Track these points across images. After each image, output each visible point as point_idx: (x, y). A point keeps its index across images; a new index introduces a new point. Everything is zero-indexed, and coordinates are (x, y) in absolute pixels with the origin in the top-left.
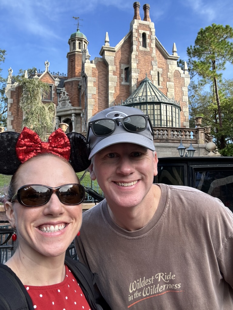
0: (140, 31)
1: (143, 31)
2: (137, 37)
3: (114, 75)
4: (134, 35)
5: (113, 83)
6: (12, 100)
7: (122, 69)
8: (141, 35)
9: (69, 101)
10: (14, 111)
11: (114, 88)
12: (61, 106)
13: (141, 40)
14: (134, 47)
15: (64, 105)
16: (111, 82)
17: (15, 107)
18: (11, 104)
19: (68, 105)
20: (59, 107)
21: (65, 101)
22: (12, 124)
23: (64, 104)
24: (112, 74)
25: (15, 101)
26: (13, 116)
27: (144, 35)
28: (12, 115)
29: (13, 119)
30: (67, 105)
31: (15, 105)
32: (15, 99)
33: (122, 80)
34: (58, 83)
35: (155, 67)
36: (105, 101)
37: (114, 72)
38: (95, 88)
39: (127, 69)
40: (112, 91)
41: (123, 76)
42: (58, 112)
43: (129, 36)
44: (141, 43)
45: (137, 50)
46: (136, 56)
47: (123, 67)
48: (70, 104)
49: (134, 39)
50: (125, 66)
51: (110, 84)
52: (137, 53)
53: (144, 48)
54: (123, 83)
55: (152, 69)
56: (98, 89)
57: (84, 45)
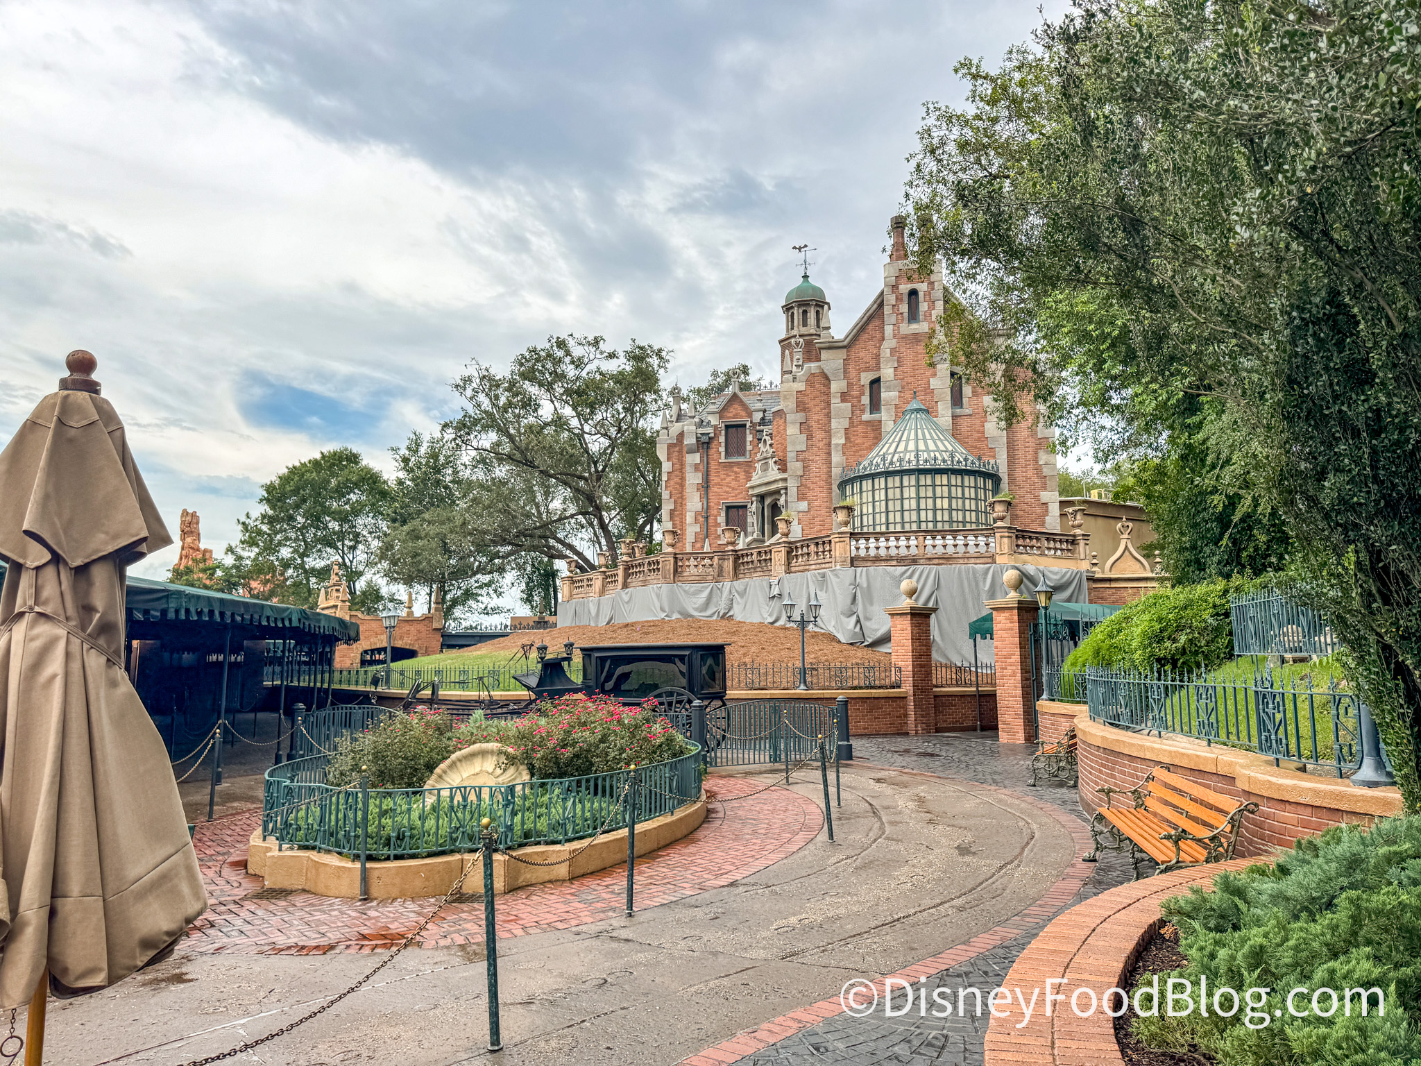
0: (901, 287)
1: (910, 286)
2: (893, 305)
3: (843, 401)
4: (888, 300)
5: (842, 420)
6: (671, 463)
7: (862, 384)
8: (906, 298)
9: (774, 460)
10: (676, 489)
11: (843, 432)
12: (760, 472)
13: (904, 308)
14: (889, 330)
15: (765, 471)
16: (837, 420)
17: (677, 479)
18: (668, 473)
19: (773, 470)
20: (757, 474)
21: (767, 461)
22: (671, 519)
23: (764, 468)
24: (839, 400)
25: (677, 466)
26: (673, 500)
27: (913, 293)
28: (671, 498)
29: (673, 507)
30: (770, 469)
31: (676, 476)
32: (675, 461)
33: (863, 411)
34: (760, 415)
35: (944, 369)
36: (829, 462)
37: (843, 394)
38: (804, 437)
39: (876, 382)
40: (838, 440)
41: (866, 400)
42: (753, 487)
43: (880, 303)
44: (906, 315)
45: (895, 336)
46: (893, 350)
47: (866, 378)
48: (776, 468)
49: (887, 310)
50: (872, 376)
51: (834, 424)
52: (893, 343)
53: (915, 328)
54: (867, 416)
55: (934, 375)
56: (810, 437)
57: (818, 312)
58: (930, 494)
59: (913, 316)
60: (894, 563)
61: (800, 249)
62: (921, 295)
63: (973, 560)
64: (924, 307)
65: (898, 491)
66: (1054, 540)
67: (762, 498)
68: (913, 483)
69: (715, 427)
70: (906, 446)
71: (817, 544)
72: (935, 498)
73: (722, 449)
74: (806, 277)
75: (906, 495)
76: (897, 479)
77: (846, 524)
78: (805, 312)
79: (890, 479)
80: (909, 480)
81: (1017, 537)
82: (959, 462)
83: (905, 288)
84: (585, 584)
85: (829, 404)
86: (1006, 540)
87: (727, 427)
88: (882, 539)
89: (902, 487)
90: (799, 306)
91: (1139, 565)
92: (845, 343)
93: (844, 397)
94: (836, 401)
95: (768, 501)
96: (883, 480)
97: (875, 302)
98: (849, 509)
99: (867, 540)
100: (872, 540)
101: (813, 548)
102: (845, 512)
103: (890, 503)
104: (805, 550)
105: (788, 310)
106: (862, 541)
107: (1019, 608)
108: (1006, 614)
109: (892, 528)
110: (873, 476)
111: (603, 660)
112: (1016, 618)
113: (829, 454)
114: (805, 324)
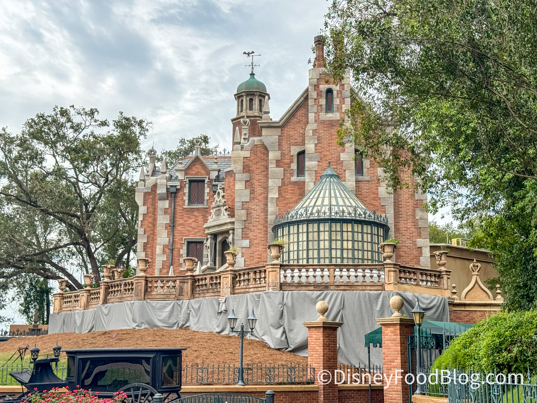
0: (321, 86)
1: (327, 86)
2: (315, 99)
3: (278, 166)
4: (311, 95)
5: (276, 180)
6: (146, 207)
7: (292, 154)
8: (324, 95)
9: (225, 207)
10: (149, 227)
11: (277, 189)
12: (214, 216)
13: (323, 101)
14: (311, 116)
15: (218, 215)
16: (273, 180)
17: (150, 220)
18: (144, 214)
19: (224, 215)
20: (212, 218)
21: (219, 208)
22: (145, 250)
23: (218, 213)
24: (275, 165)
25: (151, 210)
26: (146, 235)
27: (329, 91)
28: (145, 233)
29: (146, 241)
30: (222, 215)
31: (150, 217)
32: (150, 206)
33: (292, 175)
34: (216, 173)
35: (350, 147)
36: (265, 211)
37: (278, 161)
38: (248, 191)
39: (302, 154)
40: (273, 194)
41: (294, 166)
42: (208, 228)
43: (306, 97)
44: (324, 107)
45: (316, 121)
46: (314, 131)
47: (295, 150)
48: (226, 213)
49: (311, 102)
50: (299, 149)
51: (271, 183)
52: (315, 126)
53: (330, 116)
54: (294, 178)
55: (343, 151)
56: (252, 192)
57: (260, 101)
58: (339, 238)
59: (329, 108)
60: (312, 288)
61: (249, 54)
62: (335, 93)
63: (369, 288)
64: (337, 101)
65: (316, 234)
66: (426, 274)
67: (215, 236)
68: (327, 229)
69: (181, 181)
70: (323, 201)
71: (255, 272)
72: (342, 240)
73: (186, 198)
74: (252, 74)
75: (322, 238)
76: (316, 225)
77: (277, 258)
78: (251, 100)
79: (310, 226)
80: (324, 227)
81: (400, 271)
82: (360, 215)
83: (324, 87)
84: (73, 299)
85: (267, 168)
86: (392, 273)
87: (191, 181)
88: (304, 270)
89: (319, 232)
90: (247, 95)
91: (485, 295)
92: (280, 124)
93: (278, 163)
94: (272, 167)
95: (219, 239)
96: (305, 226)
97: (302, 96)
98: (280, 247)
99: (293, 270)
100: (296, 271)
101: (252, 275)
102: (277, 249)
103: (310, 243)
104: (246, 277)
105: (239, 97)
106: (289, 271)
107: (400, 324)
108: (391, 329)
109: (311, 263)
110: (298, 223)
111: (84, 361)
112: (398, 332)
113: (266, 205)
114: (251, 109)
